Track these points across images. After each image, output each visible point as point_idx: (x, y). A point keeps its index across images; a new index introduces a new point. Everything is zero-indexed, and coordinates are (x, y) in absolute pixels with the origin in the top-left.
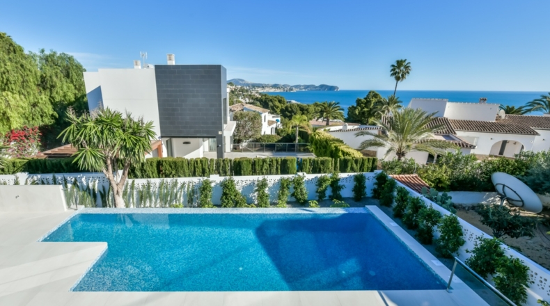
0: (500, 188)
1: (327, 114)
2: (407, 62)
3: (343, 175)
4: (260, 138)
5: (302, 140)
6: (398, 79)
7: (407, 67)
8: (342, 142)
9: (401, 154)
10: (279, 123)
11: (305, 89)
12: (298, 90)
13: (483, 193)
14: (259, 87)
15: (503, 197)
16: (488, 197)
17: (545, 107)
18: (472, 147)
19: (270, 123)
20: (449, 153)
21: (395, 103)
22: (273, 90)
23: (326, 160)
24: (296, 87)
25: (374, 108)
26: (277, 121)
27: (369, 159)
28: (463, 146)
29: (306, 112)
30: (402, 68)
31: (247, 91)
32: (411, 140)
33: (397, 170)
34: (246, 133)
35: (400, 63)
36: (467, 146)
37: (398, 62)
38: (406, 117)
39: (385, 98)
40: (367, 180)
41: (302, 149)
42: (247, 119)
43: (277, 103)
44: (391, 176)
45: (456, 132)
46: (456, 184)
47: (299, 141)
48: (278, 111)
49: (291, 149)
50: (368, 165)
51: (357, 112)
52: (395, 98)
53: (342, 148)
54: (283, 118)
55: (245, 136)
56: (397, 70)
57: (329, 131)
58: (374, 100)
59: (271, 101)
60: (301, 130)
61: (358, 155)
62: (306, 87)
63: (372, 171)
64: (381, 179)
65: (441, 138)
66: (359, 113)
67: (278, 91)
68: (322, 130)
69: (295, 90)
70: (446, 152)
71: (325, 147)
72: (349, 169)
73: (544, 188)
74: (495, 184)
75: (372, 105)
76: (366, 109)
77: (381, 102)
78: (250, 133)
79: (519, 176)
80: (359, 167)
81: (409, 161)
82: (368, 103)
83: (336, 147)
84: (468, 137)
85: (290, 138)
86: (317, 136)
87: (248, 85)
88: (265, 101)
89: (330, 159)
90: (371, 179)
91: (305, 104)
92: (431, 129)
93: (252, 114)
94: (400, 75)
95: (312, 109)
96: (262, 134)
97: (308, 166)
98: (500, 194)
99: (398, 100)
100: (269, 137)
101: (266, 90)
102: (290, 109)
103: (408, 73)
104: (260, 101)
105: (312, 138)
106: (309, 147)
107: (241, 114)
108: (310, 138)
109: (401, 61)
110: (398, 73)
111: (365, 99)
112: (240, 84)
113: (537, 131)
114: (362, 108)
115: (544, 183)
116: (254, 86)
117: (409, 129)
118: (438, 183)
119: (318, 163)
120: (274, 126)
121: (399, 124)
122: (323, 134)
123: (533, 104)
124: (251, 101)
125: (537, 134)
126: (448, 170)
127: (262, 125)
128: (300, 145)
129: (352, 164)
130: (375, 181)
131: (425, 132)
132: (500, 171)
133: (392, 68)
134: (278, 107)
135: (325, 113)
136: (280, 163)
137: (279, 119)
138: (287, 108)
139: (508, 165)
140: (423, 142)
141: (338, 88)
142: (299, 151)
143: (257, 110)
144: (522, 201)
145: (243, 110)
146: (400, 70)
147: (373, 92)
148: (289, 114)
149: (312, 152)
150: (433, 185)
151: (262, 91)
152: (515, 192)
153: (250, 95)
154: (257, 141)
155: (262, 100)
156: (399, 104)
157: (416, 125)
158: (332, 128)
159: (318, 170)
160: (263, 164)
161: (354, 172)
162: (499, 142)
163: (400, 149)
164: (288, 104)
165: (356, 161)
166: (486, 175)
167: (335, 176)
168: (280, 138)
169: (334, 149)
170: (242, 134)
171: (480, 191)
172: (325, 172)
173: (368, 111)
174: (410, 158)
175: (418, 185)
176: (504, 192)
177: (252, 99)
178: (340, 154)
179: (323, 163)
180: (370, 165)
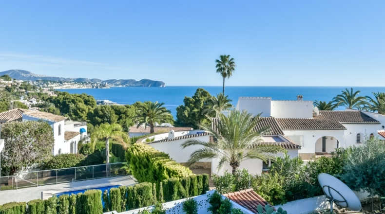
0: (326, 190)
1: (151, 118)
2: (230, 58)
3: (168, 205)
4: (52, 161)
5: (116, 158)
6: (224, 75)
7: (232, 63)
8: (166, 156)
9: (234, 164)
10: (85, 134)
11: (122, 84)
12: (113, 86)
13: (315, 198)
14: (54, 82)
15: (331, 200)
16: (320, 203)
17: (346, 102)
18: (298, 147)
19: (69, 136)
20: (279, 159)
21: (225, 102)
22: (76, 87)
23: (145, 188)
24: (110, 82)
25: (205, 108)
26: (81, 131)
27: (198, 177)
28: (291, 147)
29: (123, 116)
30: (227, 64)
31: (34, 88)
32: (243, 146)
33: (232, 186)
34: (26, 154)
35: (224, 58)
36: (294, 147)
37: (222, 57)
38: (233, 120)
39: (214, 96)
40: (199, 207)
41: (116, 170)
42: (26, 133)
43: (82, 105)
44: (226, 195)
45: (284, 131)
46: (290, 193)
47: (112, 161)
48: (84, 115)
49: (101, 173)
50: (198, 185)
51: (186, 113)
52: (225, 96)
53: (167, 165)
54: (91, 125)
55: (23, 161)
56: (222, 66)
57: (153, 142)
58: (203, 99)
59: (73, 101)
60: (115, 142)
61: (187, 173)
62: (124, 82)
63: (204, 193)
64: (215, 201)
65: (270, 140)
66: (189, 115)
67: (85, 87)
68: (144, 140)
69: (108, 86)
70: (275, 156)
71: (146, 166)
72: (176, 194)
73: (357, 184)
74: (322, 187)
75: (202, 104)
76: (196, 110)
77: (211, 101)
78: (33, 155)
79: (338, 175)
80: (187, 190)
81: (243, 172)
82: (197, 102)
83: (159, 165)
84: (294, 136)
85: (97, 157)
86: (135, 152)
87: (36, 79)
88: (64, 103)
89: (150, 184)
90: (204, 204)
91: (122, 105)
92: (259, 133)
93: (35, 125)
94: (226, 71)
95: (132, 111)
96: (56, 153)
97: (120, 200)
98: (328, 197)
99: (228, 98)
100: (66, 157)
101: (65, 86)
102: (101, 113)
103: (233, 69)
104: (56, 102)
105: (129, 154)
106: (125, 168)
107: (17, 126)
108: (126, 154)
109: (225, 56)
110: (224, 69)
111: (194, 97)
112: (23, 78)
113: (344, 125)
114: (192, 109)
115: (356, 180)
116: (45, 80)
117: (238, 133)
118: (274, 195)
119: (133, 193)
120: (77, 139)
121: (227, 128)
122: (144, 147)
123: (337, 99)
124: (40, 102)
125: (344, 128)
126: (281, 177)
127: (53, 140)
128: (112, 166)
129: (179, 188)
130: (209, 205)
131: (253, 136)
132: (323, 172)
133: (217, 63)
134: (83, 110)
135: (147, 117)
136: (75, 202)
137: (85, 127)
138: (96, 111)
139: (328, 164)
140: (255, 146)
141: (164, 84)
142: (113, 175)
143: (46, 119)
144: (346, 201)
145: (20, 119)
146: (225, 66)
147: (202, 90)
148: (100, 120)
149: (130, 174)
150: (269, 198)
151: (59, 88)
152: (338, 192)
153: (39, 94)
154: (45, 166)
155: (59, 101)
156: (229, 103)
157: (244, 129)
158: (157, 138)
159: (134, 203)
160: (46, 208)
161: (183, 197)
162: (320, 138)
163: (233, 158)
164: (99, 106)
165: (184, 183)
166: (314, 178)
167: (158, 208)
168: (84, 157)
169: (157, 167)
170: (19, 158)
171: (312, 197)
172: (145, 206)
173: (198, 112)
174: (242, 170)
175: (255, 202)
176: (330, 195)
177: (43, 99)
178: (165, 174)
179: (140, 192)
180: (201, 186)
